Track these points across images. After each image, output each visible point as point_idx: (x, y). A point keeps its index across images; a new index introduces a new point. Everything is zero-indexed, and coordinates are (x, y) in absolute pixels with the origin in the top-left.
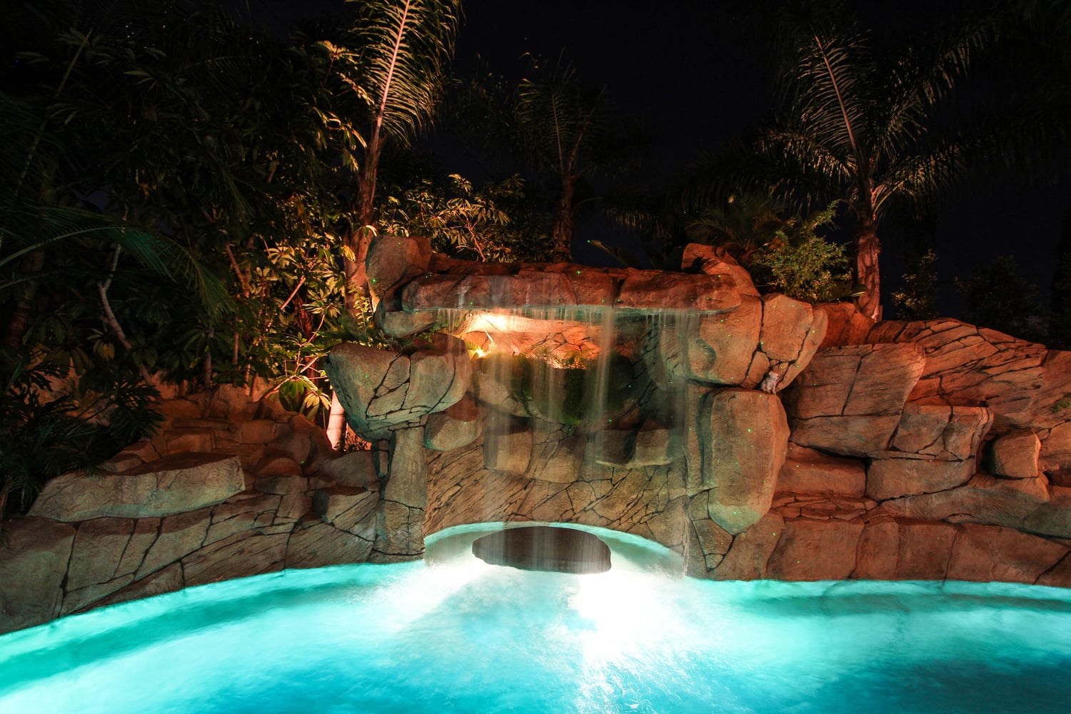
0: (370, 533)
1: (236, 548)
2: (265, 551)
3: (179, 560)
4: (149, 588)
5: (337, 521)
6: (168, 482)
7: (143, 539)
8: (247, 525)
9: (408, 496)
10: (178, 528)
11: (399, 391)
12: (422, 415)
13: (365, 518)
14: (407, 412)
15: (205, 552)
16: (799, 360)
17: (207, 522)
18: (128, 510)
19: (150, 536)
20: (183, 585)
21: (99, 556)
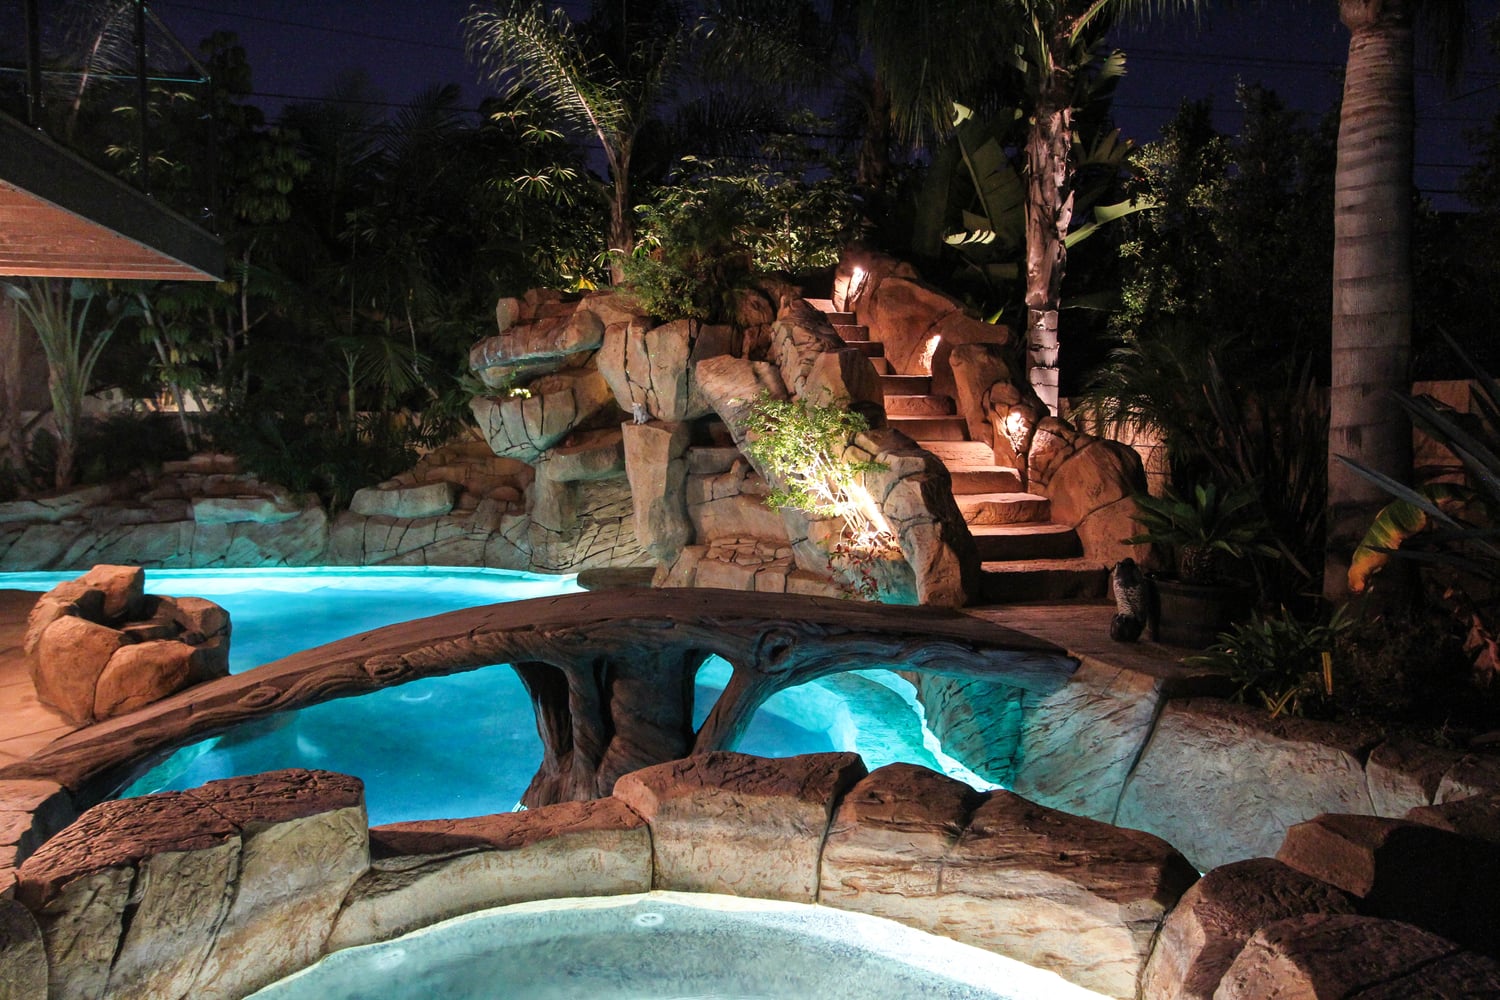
0: (525, 547)
1: (452, 546)
2: (471, 550)
3: (422, 548)
4: (406, 560)
5: (508, 535)
6: (405, 496)
7: (398, 530)
8: (459, 531)
9: (544, 520)
10: (419, 527)
11: (502, 432)
12: (541, 451)
13: (523, 535)
14: (519, 448)
15: (437, 545)
16: (655, 385)
17: (434, 525)
18: (391, 512)
19: (402, 529)
20: (425, 563)
21: (377, 535)
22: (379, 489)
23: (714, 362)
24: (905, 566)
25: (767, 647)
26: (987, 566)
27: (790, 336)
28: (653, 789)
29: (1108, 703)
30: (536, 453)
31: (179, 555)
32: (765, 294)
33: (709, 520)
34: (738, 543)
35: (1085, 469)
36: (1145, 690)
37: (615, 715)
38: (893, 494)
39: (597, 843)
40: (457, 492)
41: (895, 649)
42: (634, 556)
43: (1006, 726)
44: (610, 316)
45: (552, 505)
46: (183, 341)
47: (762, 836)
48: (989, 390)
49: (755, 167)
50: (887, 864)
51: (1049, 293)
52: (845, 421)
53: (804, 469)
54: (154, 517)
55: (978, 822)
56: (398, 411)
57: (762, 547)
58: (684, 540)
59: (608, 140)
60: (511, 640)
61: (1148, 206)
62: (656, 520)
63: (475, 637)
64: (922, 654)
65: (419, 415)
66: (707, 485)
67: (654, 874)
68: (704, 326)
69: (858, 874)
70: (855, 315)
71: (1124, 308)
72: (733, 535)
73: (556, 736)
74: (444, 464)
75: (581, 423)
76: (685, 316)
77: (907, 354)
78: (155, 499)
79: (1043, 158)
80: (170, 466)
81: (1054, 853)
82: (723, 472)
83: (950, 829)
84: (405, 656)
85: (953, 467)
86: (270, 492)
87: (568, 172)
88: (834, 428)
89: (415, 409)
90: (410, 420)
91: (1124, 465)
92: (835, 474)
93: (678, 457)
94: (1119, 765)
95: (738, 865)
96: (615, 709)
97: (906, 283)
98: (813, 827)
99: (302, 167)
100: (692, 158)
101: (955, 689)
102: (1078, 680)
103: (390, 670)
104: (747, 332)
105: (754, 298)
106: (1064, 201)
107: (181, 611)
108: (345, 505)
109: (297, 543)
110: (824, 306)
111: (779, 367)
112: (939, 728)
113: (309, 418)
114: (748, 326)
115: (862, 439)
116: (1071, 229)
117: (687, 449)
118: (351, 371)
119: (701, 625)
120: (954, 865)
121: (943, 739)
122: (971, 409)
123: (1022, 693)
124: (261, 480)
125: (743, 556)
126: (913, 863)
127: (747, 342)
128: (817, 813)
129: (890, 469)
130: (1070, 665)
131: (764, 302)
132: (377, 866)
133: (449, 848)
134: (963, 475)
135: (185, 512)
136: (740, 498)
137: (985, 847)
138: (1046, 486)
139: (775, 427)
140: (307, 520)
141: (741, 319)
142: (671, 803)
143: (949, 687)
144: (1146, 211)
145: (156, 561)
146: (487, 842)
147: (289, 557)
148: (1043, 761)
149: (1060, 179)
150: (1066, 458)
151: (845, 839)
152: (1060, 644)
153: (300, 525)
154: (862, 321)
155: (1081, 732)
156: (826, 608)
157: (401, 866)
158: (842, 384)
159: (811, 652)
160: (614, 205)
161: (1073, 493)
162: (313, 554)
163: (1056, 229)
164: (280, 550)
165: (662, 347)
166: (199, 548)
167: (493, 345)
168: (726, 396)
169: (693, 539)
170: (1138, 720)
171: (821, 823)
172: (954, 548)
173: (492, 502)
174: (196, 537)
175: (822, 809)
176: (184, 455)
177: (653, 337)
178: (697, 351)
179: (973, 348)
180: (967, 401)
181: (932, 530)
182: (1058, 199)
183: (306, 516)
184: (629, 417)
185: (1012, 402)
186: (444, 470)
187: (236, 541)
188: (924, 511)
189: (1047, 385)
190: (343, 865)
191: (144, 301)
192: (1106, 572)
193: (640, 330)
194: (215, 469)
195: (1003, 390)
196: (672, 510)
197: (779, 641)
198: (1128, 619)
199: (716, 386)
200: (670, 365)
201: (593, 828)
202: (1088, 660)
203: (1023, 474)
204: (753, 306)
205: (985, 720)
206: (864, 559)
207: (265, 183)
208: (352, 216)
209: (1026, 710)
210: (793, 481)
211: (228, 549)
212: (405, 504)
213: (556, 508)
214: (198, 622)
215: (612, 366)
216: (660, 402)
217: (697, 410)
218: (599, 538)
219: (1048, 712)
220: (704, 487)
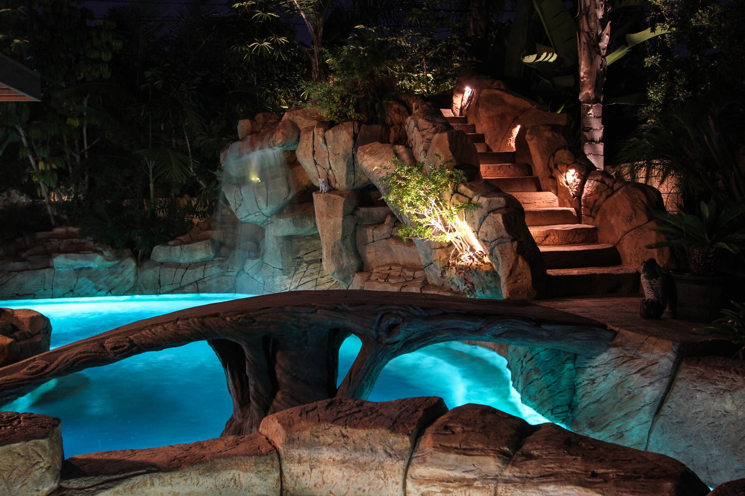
1: (216, 280)
2: (227, 283)
3: (196, 282)
4: (186, 290)
6: (184, 249)
7: (180, 271)
8: (219, 271)
10: (194, 269)
12: (268, 217)
13: (258, 271)
14: (253, 215)
15: (205, 280)
16: (332, 166)
17: (203, 267)
18: (175, 259)
19: (183, 270)
20: (198, 291)
21: (168, 275)
22: (168, 245)
23: (368, 148)
24: (494, 274)
25: (384, 325)
26: (550, 272)
27: (417, 126)
28: (283, 425)
29: (638, 362)
30: (265, 218)
31: (45, 290)
32: (404, 103)
33: (371, 255)
34: (390, 269)
35: (621, 202)
36: (666, 351)
37: (278, 376)
38: (484, 224)
39: (237, 466)
40: (218, 246)
41: (478, 325)
42: (330, 284)
43: (564, 382)
44: (303, 123)
46: (46, 156)
47: (362, 460)
48: (554, 155)
49: (403, 31)
50: (455, 480)
51: (595, 91)
52: (451, 176)
53: (424, 211)
54: (30, 267)
55: (527, 447)
56: (181, 197)
57: (405, 271)
58: (355, 269)
59: (308, 18)
60: (203, 324)
61: (663, 32)
62: (336, 256)
63: (179, 323)
64: (498, 328)
65: (195, 199)
66: (370, 231)
67: (282, 490)
68: (363, 125)
69: (434, 489)
70: (466, 117)
71: (649, 102)
72: (387, 265)
73: (239, 392)
74: (209, 229)
75: (293, 198)
76: (352, 120)
77: (500, 139)
78: (31, 255)
80: (40, 235)
81: (587, 471)
82: (380, 223)
83: (504, 453)
84: (131, 337)
85: (527, 208)
86: (100, 249)
87: (283, 40)
88: (444, 181)
89: (192, 196)
90: (190, 202)
91: (648, 199)
92: (445, 213)
93: (349, 214)
94: (647, 408)
95: (344, 483)
96: (279, 372)
97: (497, 92)
98: (401, 453)
99: (118, 45)
100: (362, 26)
101: (529, 357)
102: (615, 346)
103: (121, 347)
104: (392, 129)
105: (396, 106)
106: (603, 29)
107: (17, 318)
108: (147, 256)
109: (117, 281)
110: (447, 113)
111: (411, 148)
112: (520, 387)
113: (125, 203)
114: (393, 125)
115: (462, 188)
116: (610, 49)
117: (356, 209)
118: (151, 171)
119: (336, 310)
120: (506, 482)
121: (522, 393)
122: (542, 169)
123: (574, 357)
124: (95, 241)
125: (393, 277)
126: (475, 480)
127: (393, 134)
128: (403, 442)
129: (481, 207)
130: (609, 335)
131: (403, 109)
132: (64, 484)
133: (123, 471)
134: (536, 214)
135: (48, 263)
136: (391, 239)
137: (532, 467)
138: (594, 218)
139: (403, 183)
140: (123, 266)
141: (388, 120)
142: (296, 435)
143: (525, 357)
144: (663, 36)
145: (31, 294)
146: (154, 466)
147: (112, 290)
148: (592, 407)
149: (600, 14)
150: (608, 197)
151: (423, 462)
152: (602, 321)
153: (120, 270)
154: (471, 121)
155: (618, 384)
156: (433, 299)
157: (83, 484)
158: (450, 154)
159: (417, 328)
160: (313, 60)
161: (613, 221)
162: (128, 287)
163: (599, 48)
164: (108, 285)
165: (336, 140)
166: (57, 285)
169: (362, 268)
170: (660, 374)
171: (406, 448)
172: (525, 258)
174: (55, 279)
175: (407, 439)
176: (50, 227)
177: (330, 134)
178: (358, 141)
179: (542, 128)
180: (538, 163)
181: (511, 247)
182: (600, 27)
183: (123, 263)
184: (317, 189)
185: (569, 162)
186: (210, 232)
187: (80, 280)
188: (504, 233)
189: (596, 155)
190: (30, 484)
191: (22, 132)
192: (638, 274)
193: (321, 130)
194: (69, 235)
195: (563, 155)
196: (346, 248)
197: (392, 320)
198: (652, 302)
199: (369, 163)
200: (341, 152)
201: (236, 455)
202: (623, 331)
203: (578, 211)
204: (395, 111)
205: (550, 378)
206: (467, 270)
207: (94, 55)
208: (148, 74)
209: (579, 369)
210: (416, 219)
211: (75, 285)
212: (185, 254)
213: (279, 253)
214: (27, 325)
215: (305, 155)
216: (337, 178)
217: (361, 182)
218: (308, 272)
219: (594, 370)
220: (368, 233)
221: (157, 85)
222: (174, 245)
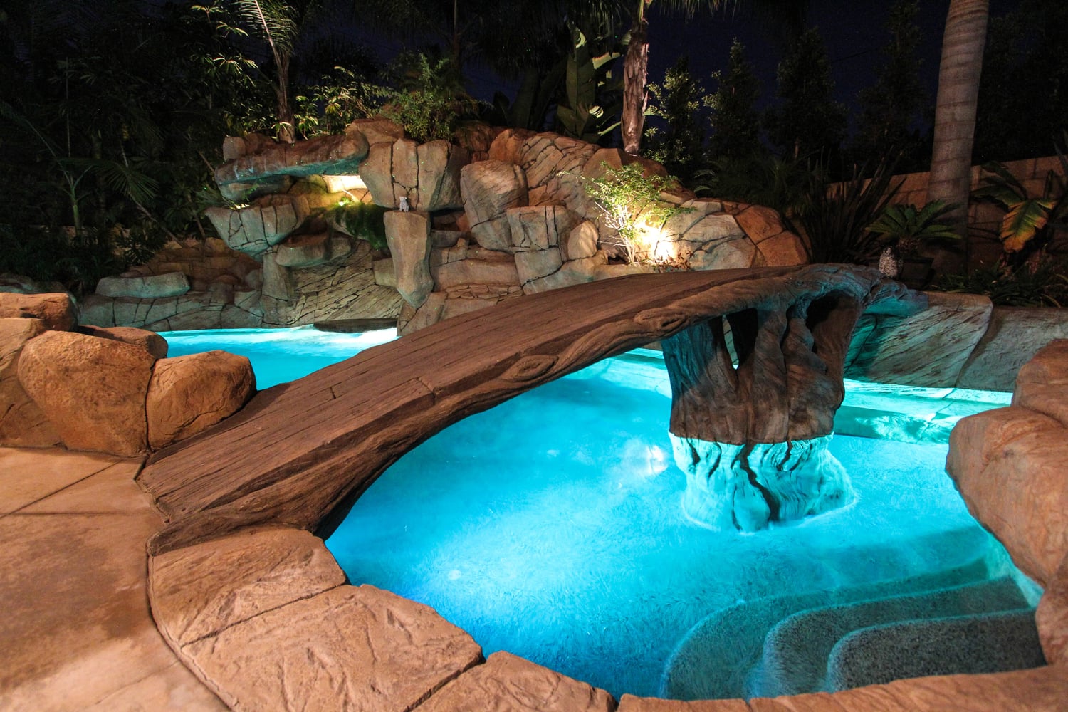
0: (258, 312)
1: (193, 316)
2: (209, 318)
3: (166, 318)
5: (241, 305)
6: (148, 282)
7: (143, 308)
8: (197, 305)
9: (274, 292)
10: (161, 304)
11: (240, 233)
12: (269, 246)
13: (255, 304)
14: (253, 243)
15: (178, 316)
16: (421, 185)
17: (175, 302)
18: (135, 294)
19: (149, 306)
20: (170, 329)
21: (125, 311)
22: (122, 277)
23: (484, 164)
29: (964, 313)
30: (265, 247)
33: (444, 275)
36: (988, 303)
38: (698, 226)
40: (190, 279)
44: (374, 137)
45: (279, 283)
57: (493, 288)
58: (430, 289)
59: (276, 47)
62: (416, 275)
65: (128, 230)
66: (445, 253)
74: (168, 261)
75: (301, 226)
76: (446, 138)
79: (637, 69)
82: (452, 246)
86: (13, 280)
87: (252, 63)
93: (430, 235)
94: (972, 347)
100: (341, 68)
102: (935, 304)
108: (91, 290)
111: (525, 170)
114: (474, 151)
115: (665, 195)
117: (433, 230)
118: (73, 190)
123: (876, 320)
125: (480, 294)
129: (696, 211)
136: (467, 262)
148: (898, 356)
149: (644, 83)
155: (941, 333)
160: (280, 94)
165: (429, 157)
167: (244, 163)
168: (496, 185)
169: (436, 288)
170: (985, 320)
173: (222, 284)
177: (424, 149)
186: (173, 264)
196: (426, 268)
199: (491, 178)
200: (434, 170)
202: (932, 294)
204: (476, 139)
209: (882, 330)
212: (148, 287)
213: (282, 284)
215: (380, 172)
216: (421, 197)
217: (442, 204)
218: (306, 305)
219: (907, 327)
220: (443, 255)
221: (87, 78)
222: (132, 277)
